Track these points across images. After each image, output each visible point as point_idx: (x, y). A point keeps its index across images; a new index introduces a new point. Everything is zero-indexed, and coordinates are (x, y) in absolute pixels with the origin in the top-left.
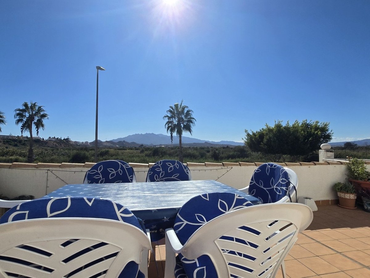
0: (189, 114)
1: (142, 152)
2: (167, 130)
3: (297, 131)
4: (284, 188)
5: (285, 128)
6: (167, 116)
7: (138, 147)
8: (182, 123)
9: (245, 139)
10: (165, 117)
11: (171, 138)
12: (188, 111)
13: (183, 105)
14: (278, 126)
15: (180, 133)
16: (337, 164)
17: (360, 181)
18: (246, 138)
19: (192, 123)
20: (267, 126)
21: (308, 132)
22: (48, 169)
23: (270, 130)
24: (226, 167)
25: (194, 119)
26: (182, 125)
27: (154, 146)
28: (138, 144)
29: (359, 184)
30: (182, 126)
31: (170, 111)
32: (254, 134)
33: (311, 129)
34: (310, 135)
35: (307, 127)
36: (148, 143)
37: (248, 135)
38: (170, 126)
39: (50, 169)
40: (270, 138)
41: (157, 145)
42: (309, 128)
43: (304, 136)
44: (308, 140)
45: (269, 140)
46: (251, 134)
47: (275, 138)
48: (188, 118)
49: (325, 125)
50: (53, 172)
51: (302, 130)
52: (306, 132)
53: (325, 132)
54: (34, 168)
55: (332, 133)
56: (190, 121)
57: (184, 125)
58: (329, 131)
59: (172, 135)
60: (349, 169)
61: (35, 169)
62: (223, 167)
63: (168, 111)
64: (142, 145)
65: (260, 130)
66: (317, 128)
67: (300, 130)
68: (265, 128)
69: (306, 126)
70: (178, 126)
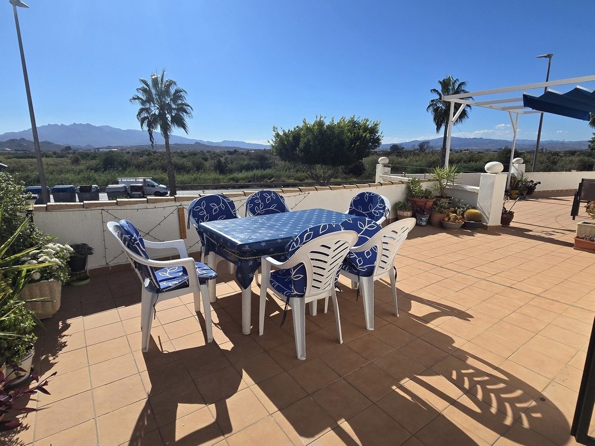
0: (181, 96)
1: (76, 161)
2: (142, 125)
3: (342, 132)
4: (382, 211)
5: (328, 127)
6: (138, 98)
7: (58, 151)
8: (168, 113)
9: (272, 142)
10: (134, 99)
11: (150, 139)
12: (177, 91)
13: (165, 80)
14: (320, 124)
15: (165, 129)
16: (399, 183)
17: (416, 199)
18: (274, 140)
19: (186, 112)
20: (305, 123)
21: (355, 133)
22: (102, 208)
23: (309, 130)
24: (303, 193)
25: (189, 106)
26: (168, 116)
27: (94, 149)
28: (58, 146)
29: (415, 202)
30: (170, 119)
31: (144, 90)
32: (285, 134)
33: (359, 129)
34: (358, 138)
35: (355, 127)
36: (80, 143)
37: (278, 135)
38: (146, 118)
39: (105, 208)
40: (309, 141)
41: (101, 148)
42: (356, 127)
43: (351, 140)
44: (355, 145)
45: (307, 144)
46: (281, 133)
47: (317, 143)
48: (178, 105)
49: (376, 125)
50: (109, 211)
51: (349, 131)
52: (353, 134)
53: (375, 135)
54: (81, 209)
55: (382, 135)
56: (182, 109)
57: (172, 117)
58: (379, 134)
59: (151, 134)
60: (408, 188)
61: (84, 209)
62: (301, 193)
63: (139, 89)
64: (68, 148)
65: (295, 129)
66: (366, 129)
67: (346, 131)
68: (301, 125)
69: (353, 124)
70: (162, 116)
